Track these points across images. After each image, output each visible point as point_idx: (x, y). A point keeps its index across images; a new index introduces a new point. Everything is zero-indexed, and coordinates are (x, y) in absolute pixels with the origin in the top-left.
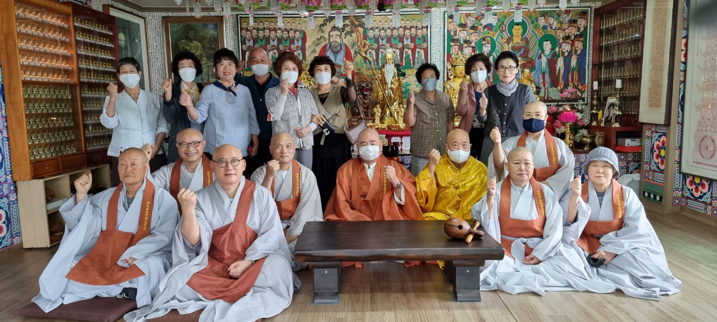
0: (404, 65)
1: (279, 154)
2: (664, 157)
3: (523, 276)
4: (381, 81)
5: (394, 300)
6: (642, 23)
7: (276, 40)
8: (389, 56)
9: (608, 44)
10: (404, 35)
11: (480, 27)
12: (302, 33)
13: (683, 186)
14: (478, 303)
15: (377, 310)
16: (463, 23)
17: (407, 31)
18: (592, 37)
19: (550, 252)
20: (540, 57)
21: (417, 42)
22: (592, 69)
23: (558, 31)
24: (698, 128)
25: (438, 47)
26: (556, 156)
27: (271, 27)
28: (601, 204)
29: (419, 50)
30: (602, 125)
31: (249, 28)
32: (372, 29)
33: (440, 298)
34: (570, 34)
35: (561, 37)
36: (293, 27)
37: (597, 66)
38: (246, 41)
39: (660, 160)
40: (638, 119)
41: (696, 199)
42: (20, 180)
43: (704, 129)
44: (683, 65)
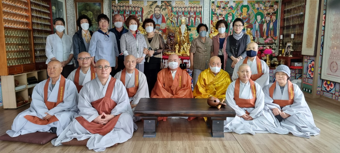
0: (190, 25)
1: (129, 66)
2: (313, 71)
3: (244, 126)
4: (179, 32)
5: (183, 136)
6: (304, 7)
7: (129, 11)
8: (183, 20)
9: (288, 17)
10: (191, 11)
11: (227, 8)
12: (141, 8)
13: (322, 85)
14: (222, 138)
15: (174, 140)
16: (219, 5)
17: (192, 9)
18: (280, 14)
19: (258, 114)
20: (255, 23)
21: (197, 14)
22: (280, 29)
23: (264, 11)
24: (330, 58)
25: (207, 17)
26: (261, 69)
27: (126, 5)
28: (282, 94)
29: (198, 18)
30: (284, 56)
31: (116, 6)
32: (175, 7)
33: (205, 135)
34: (270, 12)
35: (266, 13)
36: (137, 6)
37: (282, 28)
38: (114, 12)
39: (311, 73)
40: (301, 53)
41: (328, 92)
42: (2, 75)
43: (333, 58)
44: (324, 27)
